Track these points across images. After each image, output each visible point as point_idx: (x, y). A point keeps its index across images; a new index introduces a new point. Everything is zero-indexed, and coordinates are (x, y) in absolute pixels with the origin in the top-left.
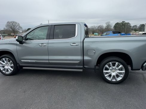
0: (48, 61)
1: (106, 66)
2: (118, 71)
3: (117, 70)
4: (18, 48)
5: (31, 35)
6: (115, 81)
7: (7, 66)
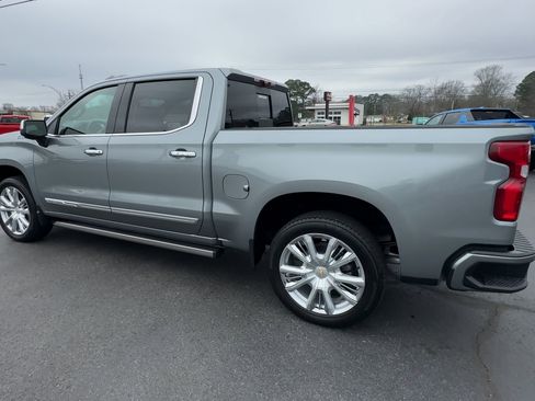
0: (106, 208)
1: (288, 246)
2: (339, 276)
3: (334, 270)
4: (38, 158)
5: (76, 118)
6: (323, 312)
7: (18, 212)
